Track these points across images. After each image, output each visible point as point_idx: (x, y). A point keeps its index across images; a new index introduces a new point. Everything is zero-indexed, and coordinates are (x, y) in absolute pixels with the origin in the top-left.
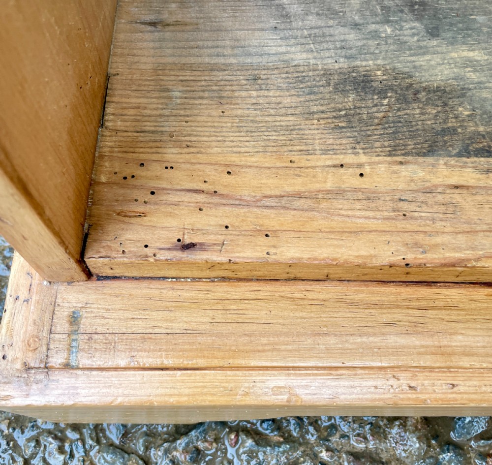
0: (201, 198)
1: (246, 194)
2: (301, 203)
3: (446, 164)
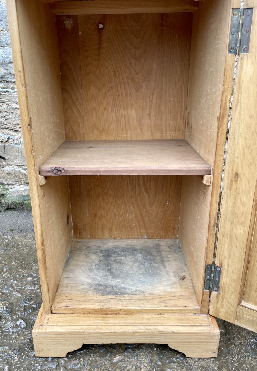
0: (70, 300)
1: (78, 300)
2: (86, 301)
3: (110, 296)
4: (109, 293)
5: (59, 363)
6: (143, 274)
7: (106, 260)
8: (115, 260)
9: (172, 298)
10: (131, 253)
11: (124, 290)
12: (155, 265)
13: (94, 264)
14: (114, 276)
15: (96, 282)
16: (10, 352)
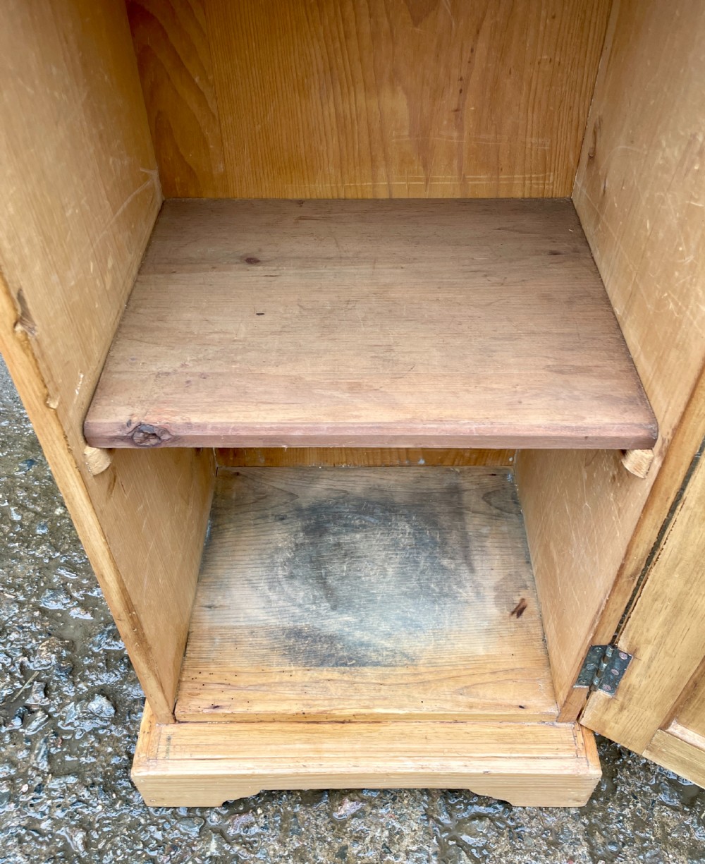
0: (223, 686)
1: (242, 684)
2: (264, 688)
3: (327, 670)
4: (323, 661)
5: (206, 821)
6: (413, 596)
7: (312, 544)
8: (338, 545)
9: (488, 678)
10: (379, 518)
11: (361, 650)
12: (445, 562)
13: (279, 559)
14: (336, 605)
15: (288, 624)
16: (85, 793)
